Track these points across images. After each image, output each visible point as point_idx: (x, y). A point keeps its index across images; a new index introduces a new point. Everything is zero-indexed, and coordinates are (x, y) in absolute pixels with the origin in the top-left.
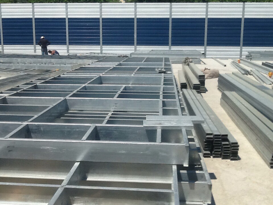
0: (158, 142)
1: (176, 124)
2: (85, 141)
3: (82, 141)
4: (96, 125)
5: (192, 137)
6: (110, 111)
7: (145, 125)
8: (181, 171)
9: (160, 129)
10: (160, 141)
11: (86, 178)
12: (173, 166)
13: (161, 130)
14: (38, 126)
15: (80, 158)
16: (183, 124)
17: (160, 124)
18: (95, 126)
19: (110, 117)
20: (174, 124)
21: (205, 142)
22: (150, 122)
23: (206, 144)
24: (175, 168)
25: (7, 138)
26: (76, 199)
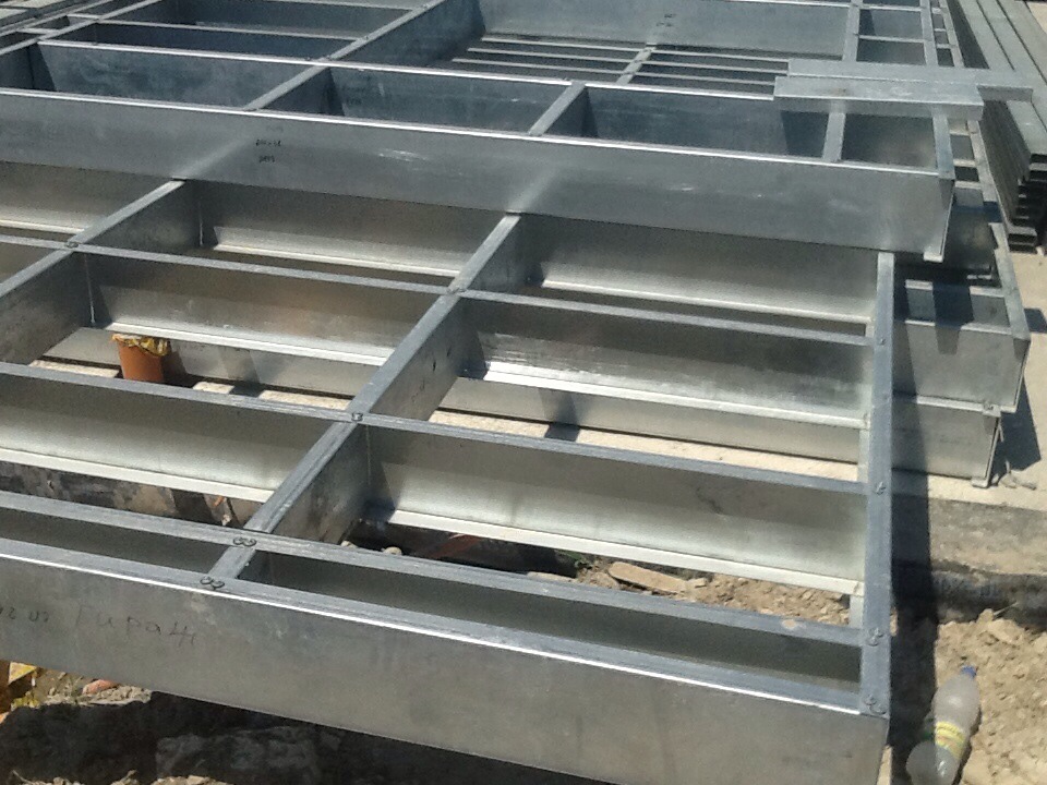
0: (829, 160)
1: (910, 97)
2: (539, 136)
3: (531, 136)
4: (587, 85)
5: (971, 164)
6: (642, 44)
7: (780, 93)
8: (911, 285)
9: (840, 111)
10: (838, 155)
11: (543, 280)
12: (880, 255)
13: (844, 116)
14: (369, 77)
15: (522, 202)
16: (937, 99)
17: (845, 92)
18: (580, 89)
19: (644, 65)
20: (900, 96)
21: (1022, 190)
22: (801, 82)
23: (1023, 196)
24: (886, 262)
25: (254, 110)
26: (498, 341)
